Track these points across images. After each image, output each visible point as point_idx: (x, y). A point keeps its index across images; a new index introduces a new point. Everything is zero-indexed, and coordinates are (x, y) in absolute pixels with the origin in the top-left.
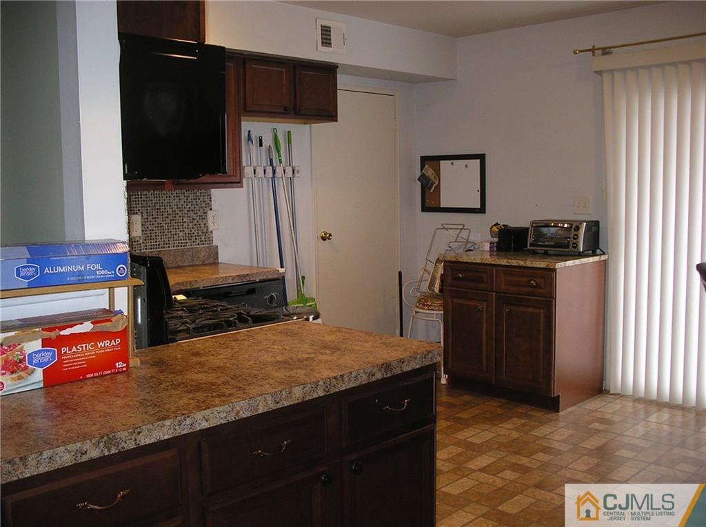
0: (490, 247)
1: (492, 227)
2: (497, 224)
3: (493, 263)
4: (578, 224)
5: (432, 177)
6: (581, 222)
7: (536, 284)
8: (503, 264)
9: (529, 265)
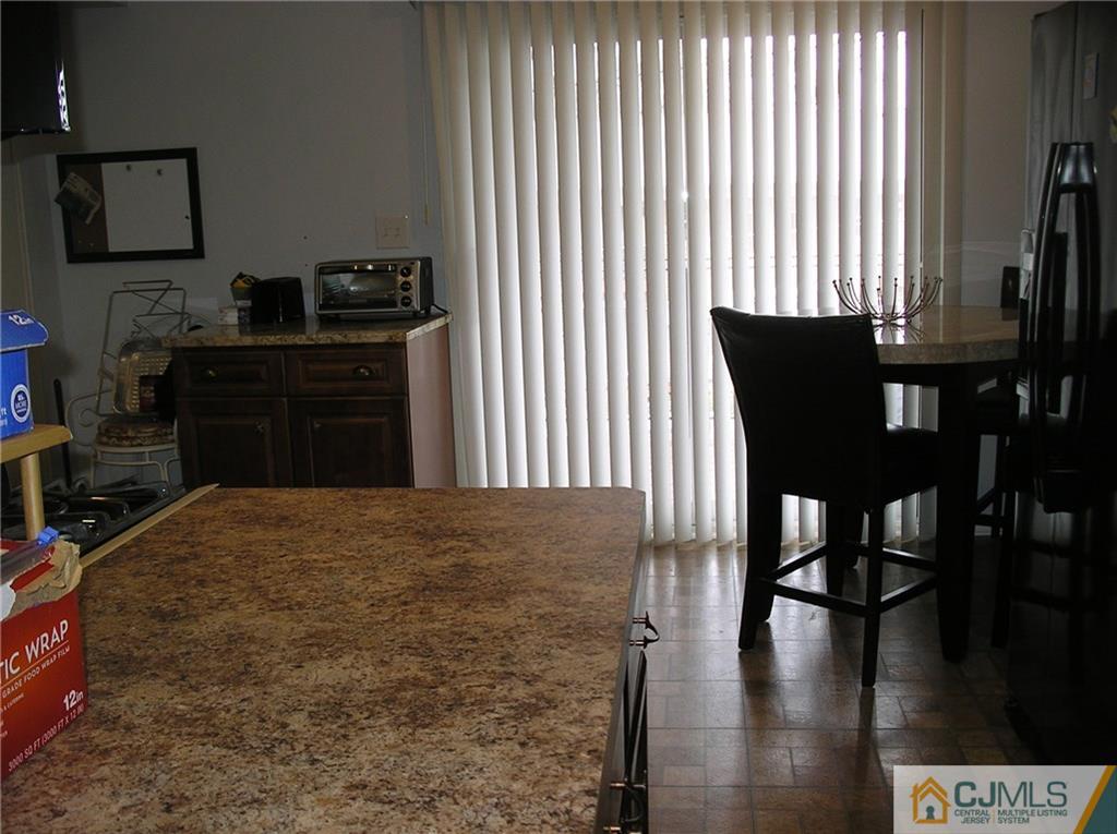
0: (239, 318)
1: (235, 281)
2: (241, 276)
3: (279, 343)
4: (407, 264)
5: (87, 195)
6: (412, 261)
7: (371, 372)
8: (299, 343)
9: (353, 341)
